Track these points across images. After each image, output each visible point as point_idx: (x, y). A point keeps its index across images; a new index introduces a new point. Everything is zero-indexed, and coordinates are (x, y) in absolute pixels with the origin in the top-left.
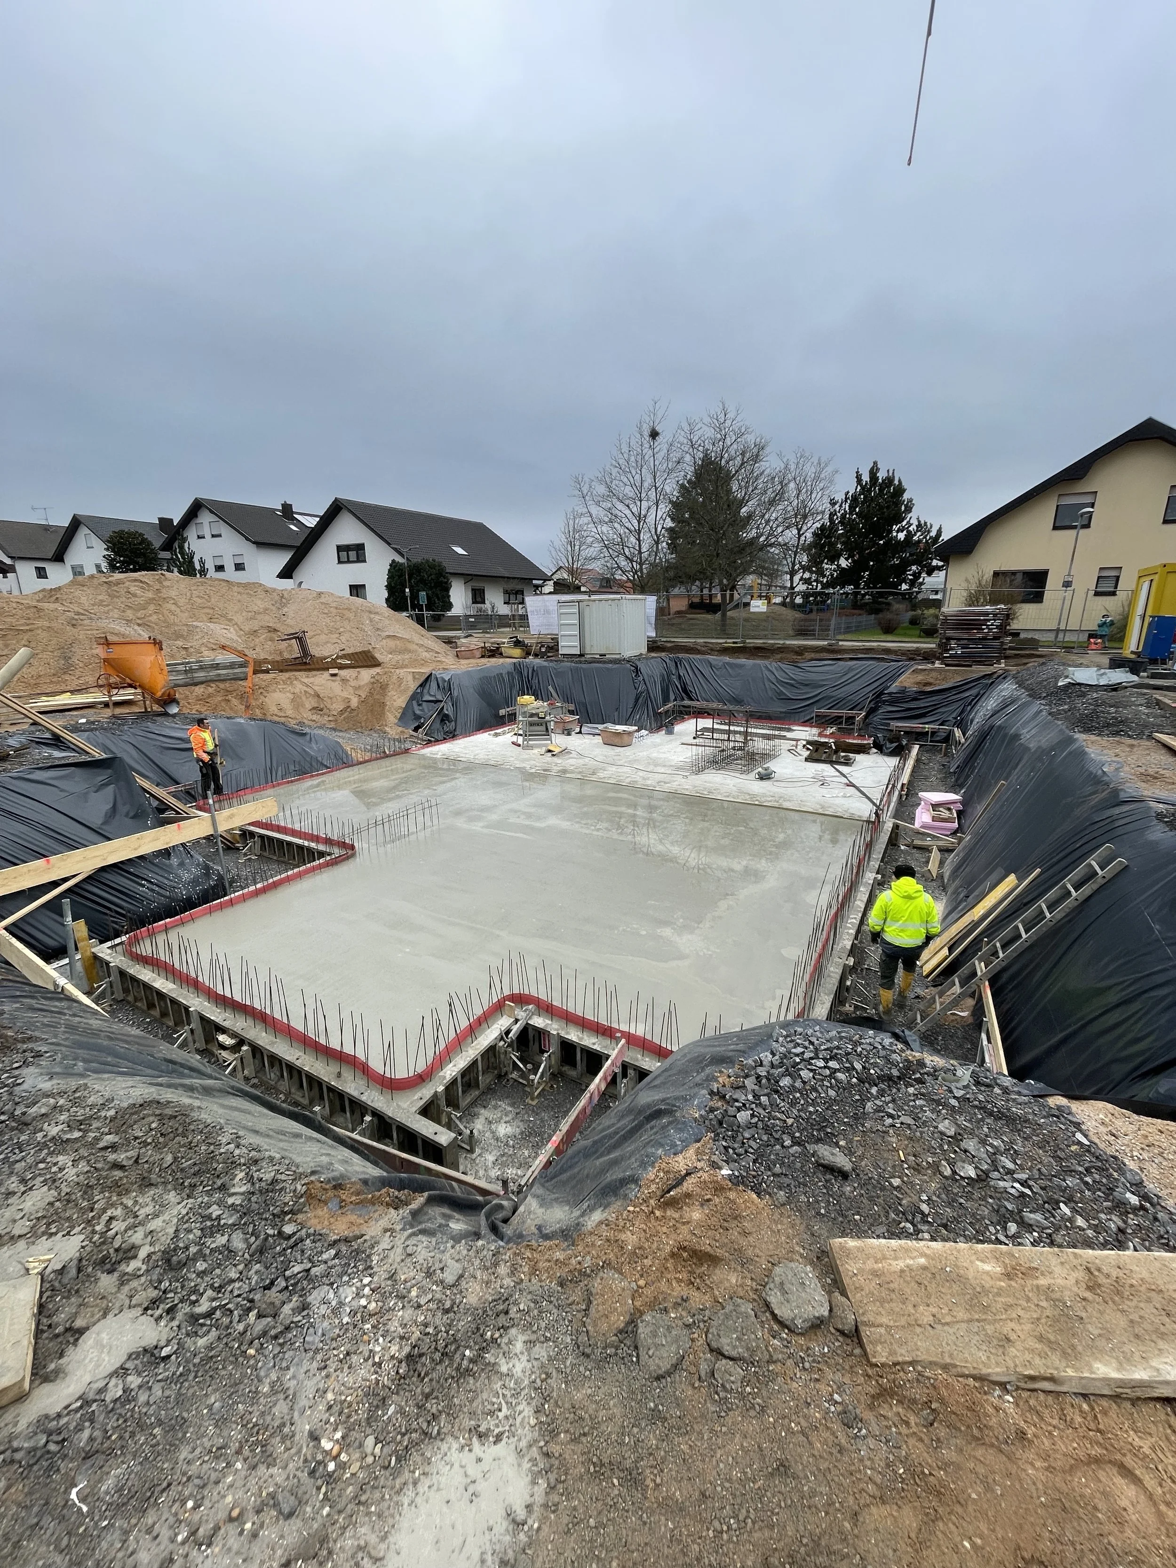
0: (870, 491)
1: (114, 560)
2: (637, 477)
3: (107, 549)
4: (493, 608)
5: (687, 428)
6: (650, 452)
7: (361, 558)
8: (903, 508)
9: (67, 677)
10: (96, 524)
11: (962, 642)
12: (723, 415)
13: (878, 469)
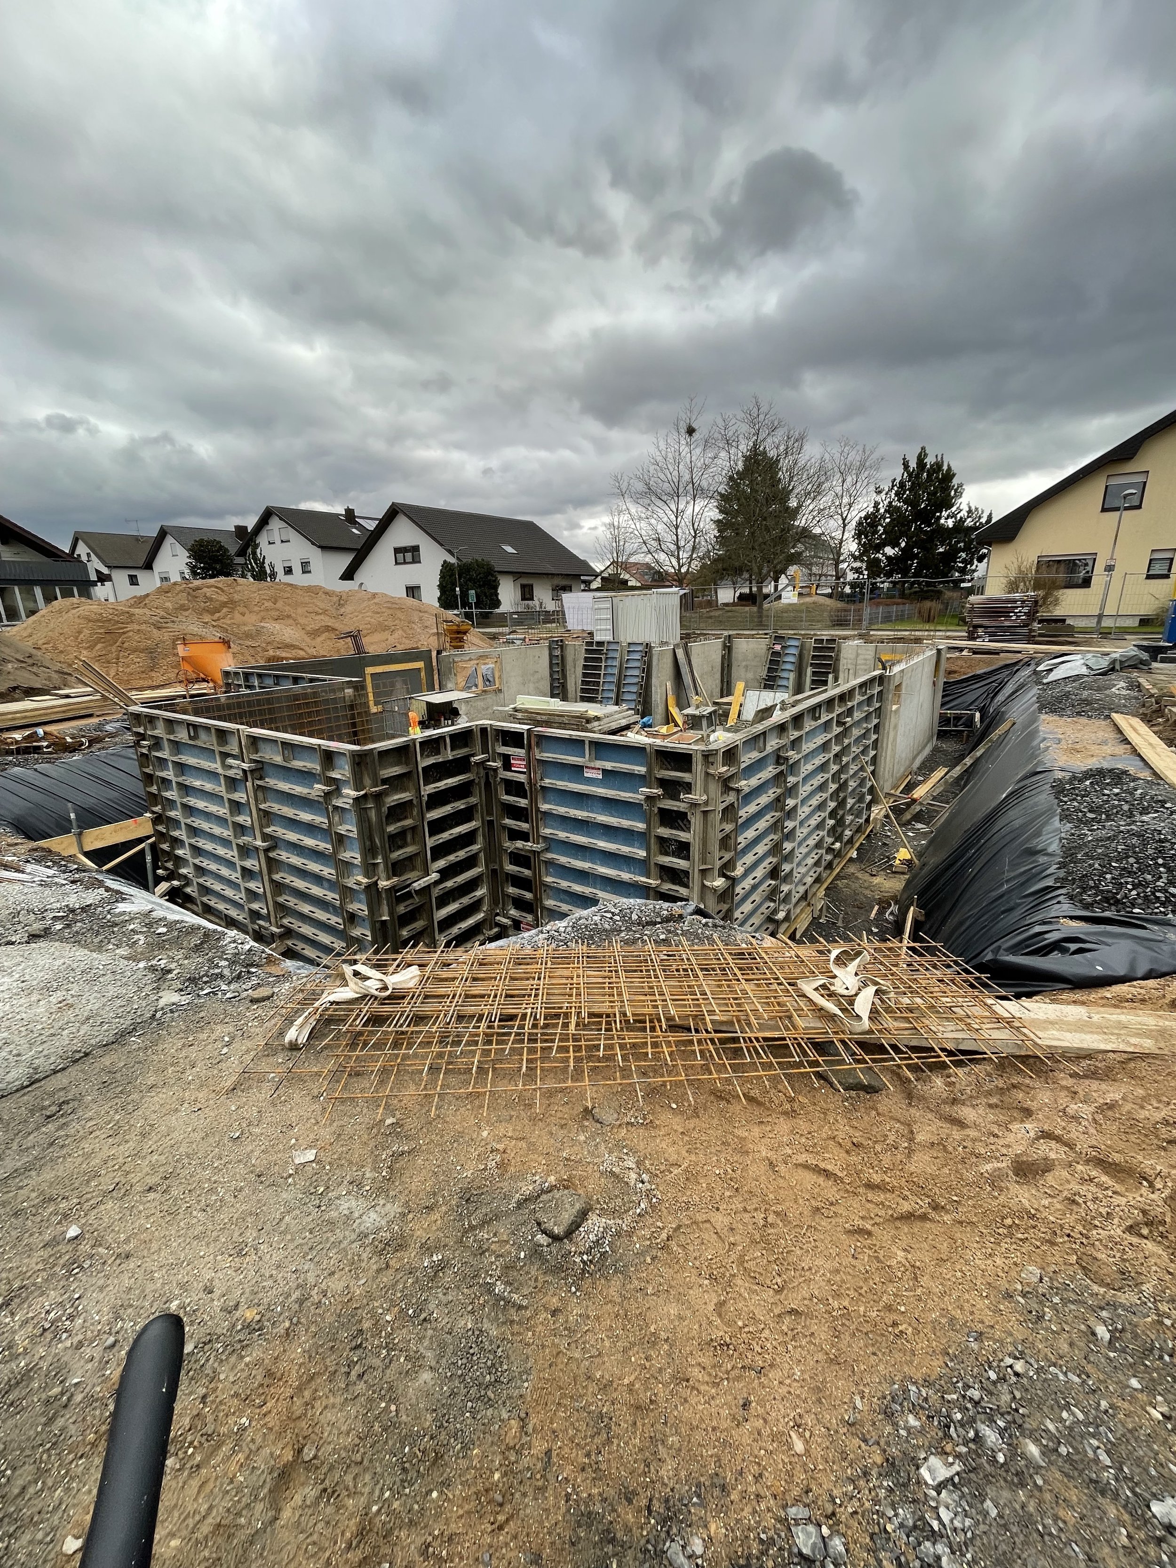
0: (918, 476)
1: (195, 566)
2: (675, 473)
3: (189, 557)
4: (541, 604)
5: (721, 423)
6: (687, 449)
7: (416, 560)
8: (953, 493)
9: (153, 674)
10: (180, 534)
11: (989, 630)
12: (755, 410)
13: (926, 455)
